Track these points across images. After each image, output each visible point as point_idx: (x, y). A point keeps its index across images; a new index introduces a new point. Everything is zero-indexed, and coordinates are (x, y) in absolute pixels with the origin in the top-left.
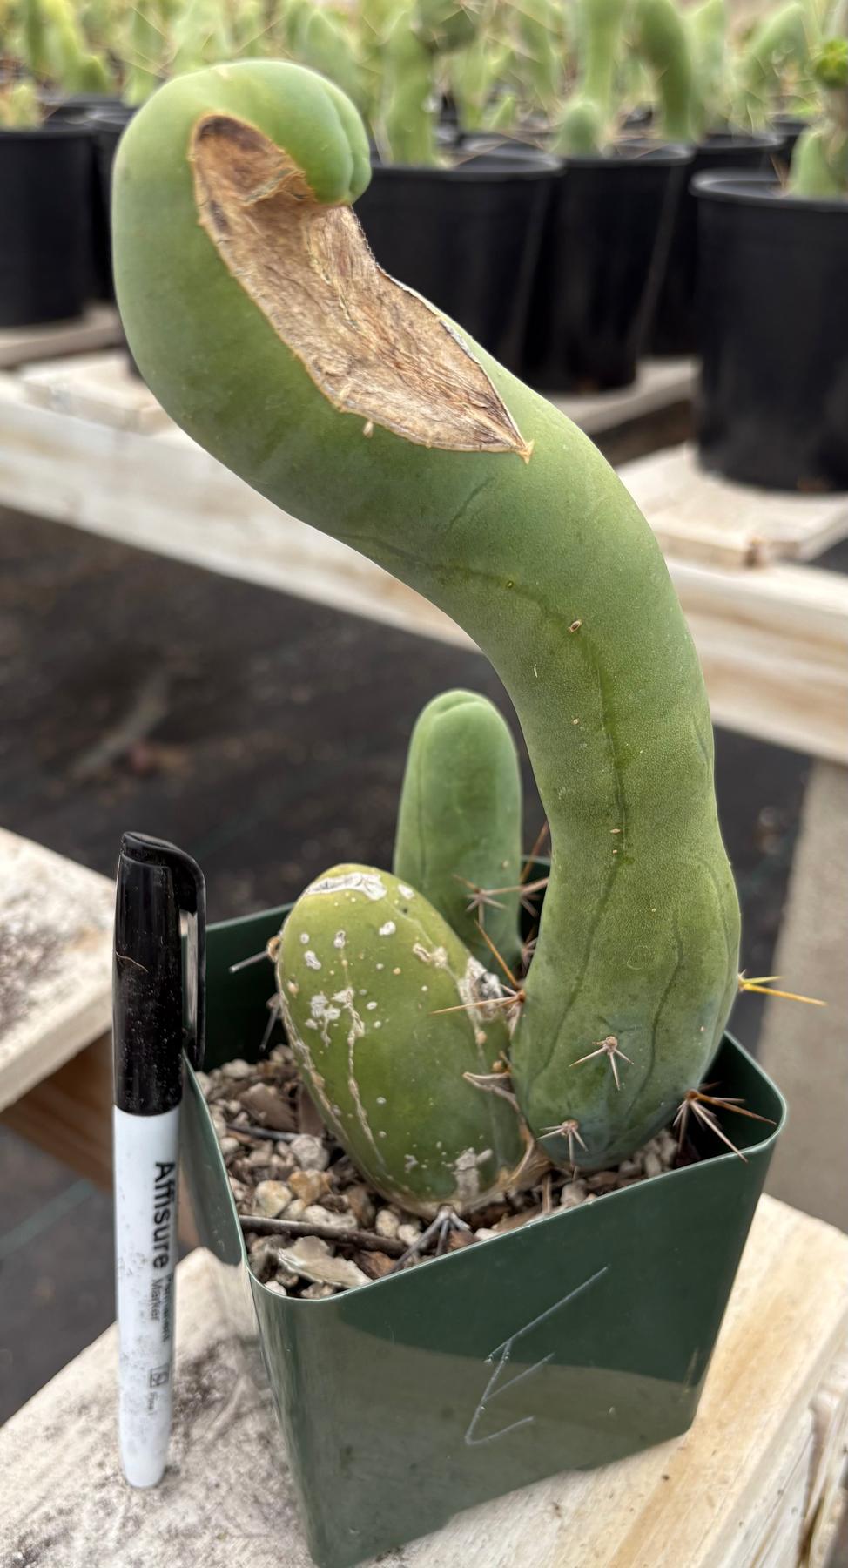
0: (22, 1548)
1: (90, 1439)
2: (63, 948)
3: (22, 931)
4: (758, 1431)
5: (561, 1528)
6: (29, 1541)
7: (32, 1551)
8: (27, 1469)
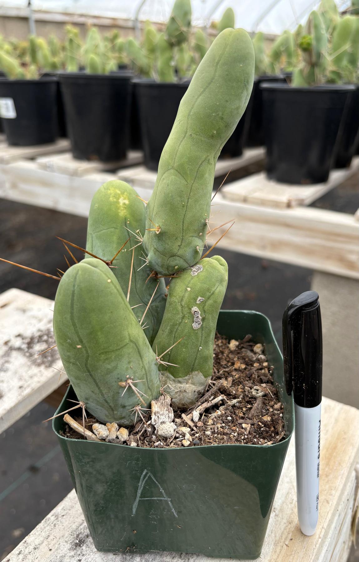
0: (78, 539)
4: (340, 477)
5: (276, 515)
6: (80, 536)
7: (82, 539)
8: (77, 511)
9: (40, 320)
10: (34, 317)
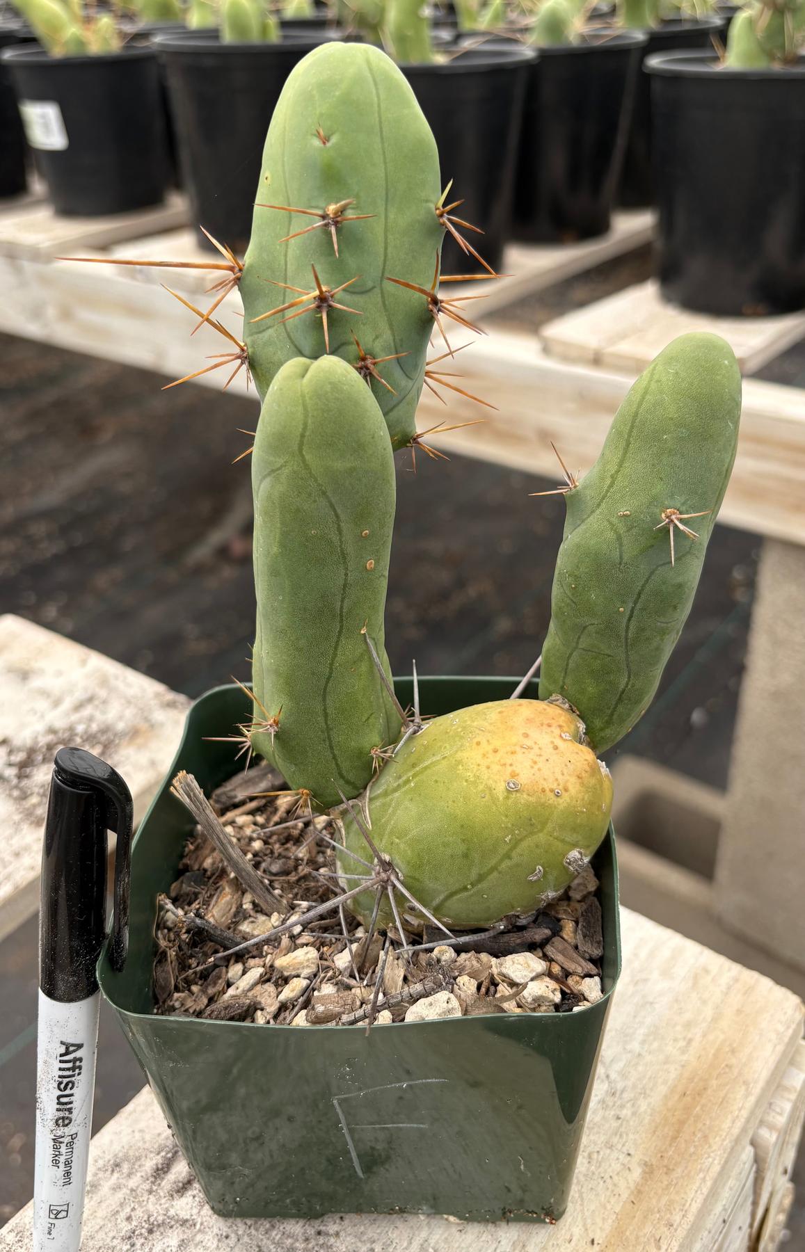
1: (120, 1195)
2: (118, 745)
3: (86, 732)
4: (701, 1175)
9: (57, 703)
10: (44, 693)
